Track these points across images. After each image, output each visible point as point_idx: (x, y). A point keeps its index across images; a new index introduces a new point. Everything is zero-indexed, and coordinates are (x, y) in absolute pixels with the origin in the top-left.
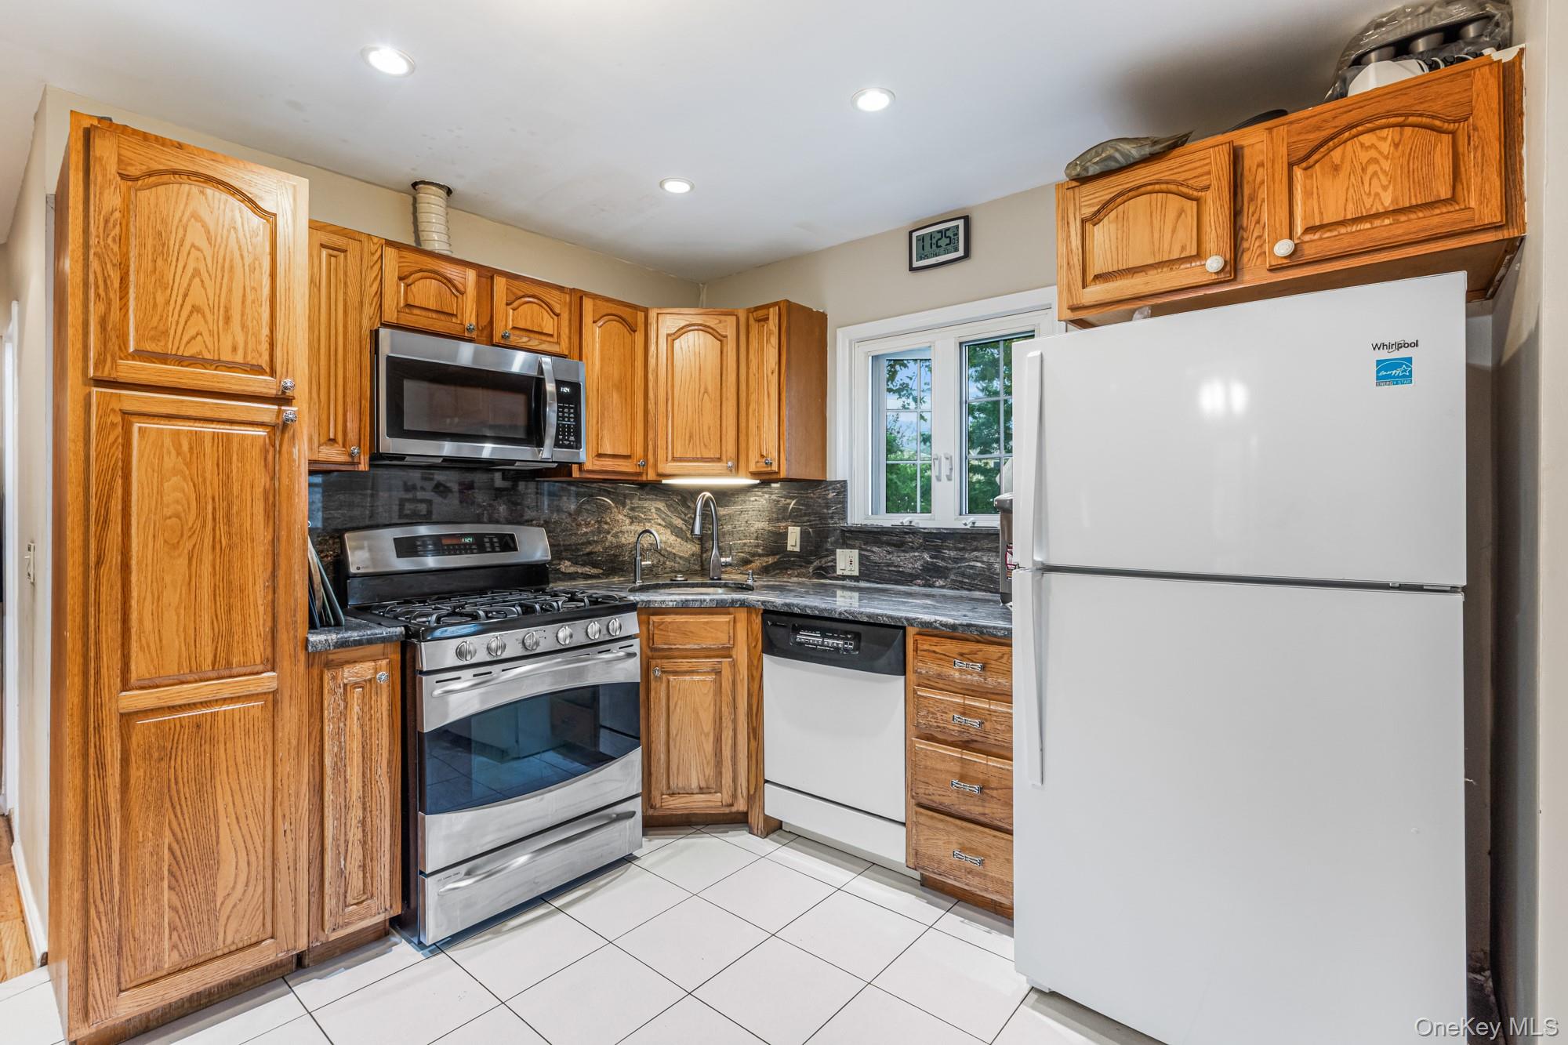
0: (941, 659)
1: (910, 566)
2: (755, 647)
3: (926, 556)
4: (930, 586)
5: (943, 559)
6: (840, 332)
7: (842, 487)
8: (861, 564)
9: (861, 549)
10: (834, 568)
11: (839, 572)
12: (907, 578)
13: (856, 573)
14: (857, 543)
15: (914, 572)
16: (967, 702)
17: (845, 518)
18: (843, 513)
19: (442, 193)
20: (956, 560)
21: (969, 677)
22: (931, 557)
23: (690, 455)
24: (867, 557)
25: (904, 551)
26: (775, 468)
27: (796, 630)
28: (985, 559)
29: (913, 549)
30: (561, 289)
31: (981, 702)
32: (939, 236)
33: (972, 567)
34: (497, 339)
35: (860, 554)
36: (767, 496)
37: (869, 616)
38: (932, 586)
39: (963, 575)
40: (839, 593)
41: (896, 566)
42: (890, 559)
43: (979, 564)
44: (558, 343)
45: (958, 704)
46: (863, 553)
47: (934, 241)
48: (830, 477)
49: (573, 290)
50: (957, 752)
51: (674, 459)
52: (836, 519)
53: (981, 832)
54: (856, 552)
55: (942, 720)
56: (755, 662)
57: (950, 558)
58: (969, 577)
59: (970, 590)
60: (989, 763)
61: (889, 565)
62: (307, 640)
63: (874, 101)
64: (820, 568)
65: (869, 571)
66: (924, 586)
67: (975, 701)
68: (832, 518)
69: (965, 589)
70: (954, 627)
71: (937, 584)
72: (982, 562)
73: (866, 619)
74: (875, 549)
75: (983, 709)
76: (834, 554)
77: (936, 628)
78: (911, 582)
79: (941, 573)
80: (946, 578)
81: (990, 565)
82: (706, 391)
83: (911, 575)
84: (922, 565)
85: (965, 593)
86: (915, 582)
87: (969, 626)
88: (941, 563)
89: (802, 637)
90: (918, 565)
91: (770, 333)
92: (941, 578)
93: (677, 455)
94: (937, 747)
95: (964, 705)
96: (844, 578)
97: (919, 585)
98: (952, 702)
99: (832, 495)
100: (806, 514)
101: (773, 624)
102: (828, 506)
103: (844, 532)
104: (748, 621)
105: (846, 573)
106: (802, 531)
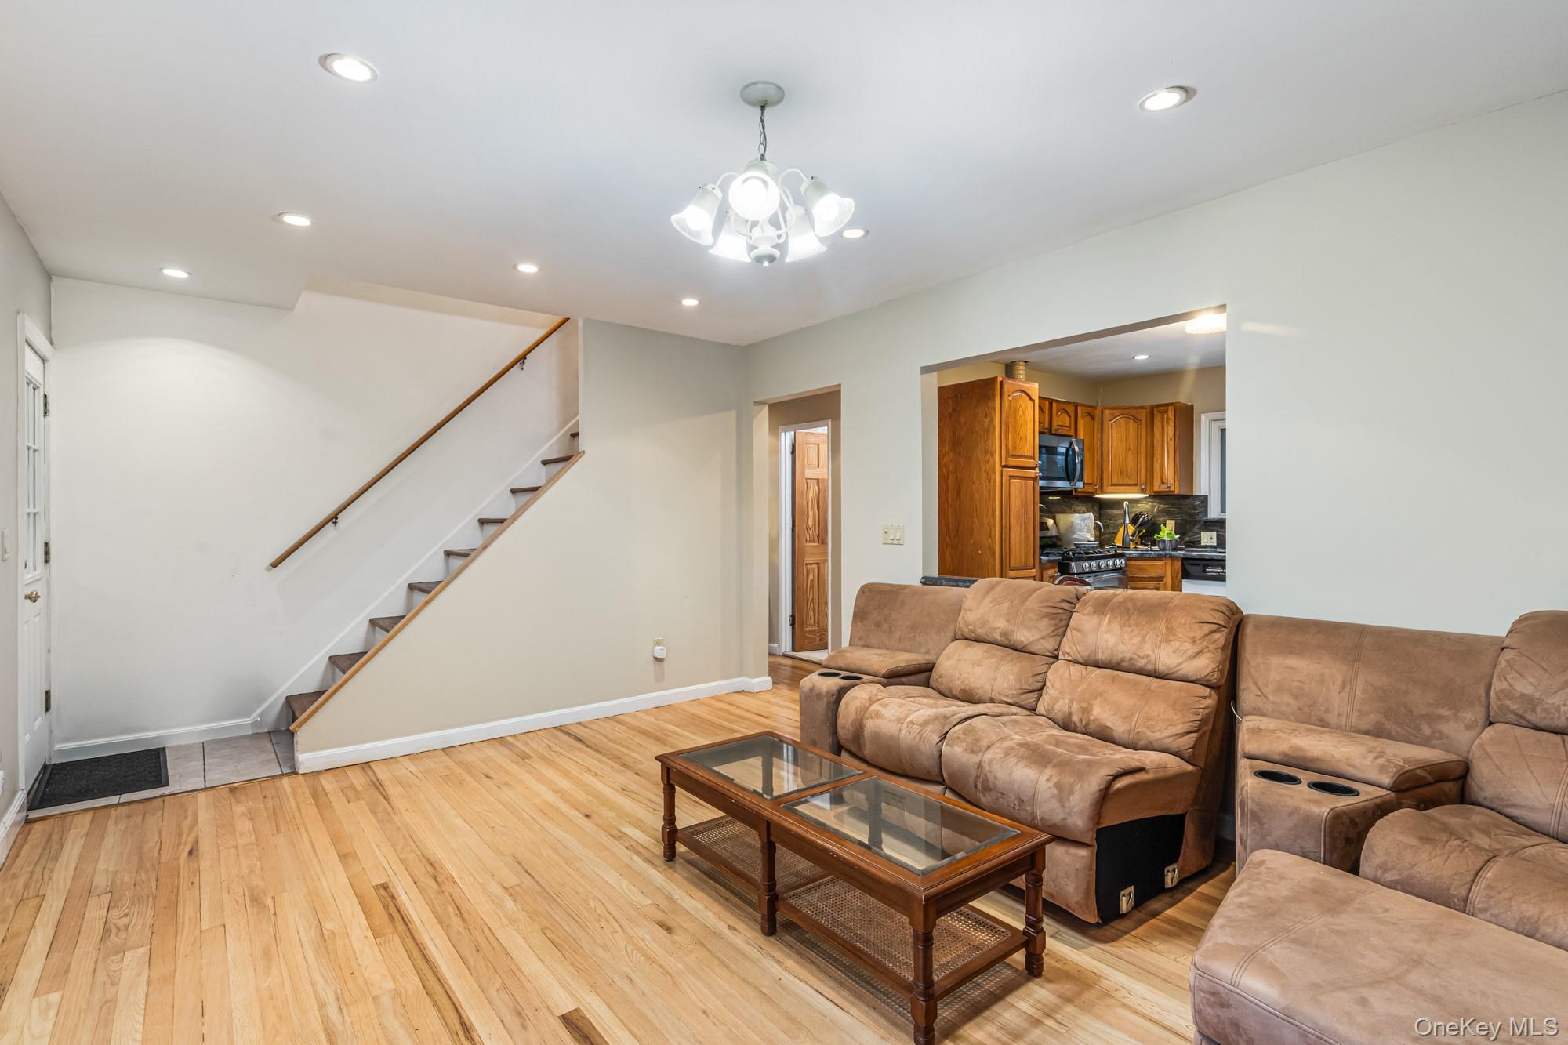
2: (1177, 577)
6: (1203, 417)
7: (1204, 499)
8: (1218, 539)
9: (1218, 531)
10: (1199, 542)
11: (1203, 544)
13: (1215, 544)
14: (1215, 528)
17: (1206, 515)
18: (1205, 512)
19: (1024, 363)
23: (1120, 483)
24: (1222, 535)
26: (1172, 489)
27: (1206, 566)
30: (1070, 403)
34: (1053, 432)
35: (1217, 534)
36: (1150, 504)
44: (1070, 430)
46: (1219, 533)
48: (1196, 493)
49: (1074, 403)
51: (1112, 485)
52: (1202, 516)
54: (1215, 532)
56: (1177, 584)
62: (1040, 559)
64: (1190, 542)
68: (1199, 515)
76: (1199, 534)
82: (1130, 449)
89: (1209, 569)
91: (1169, 419)
93: (1114, 482)
96: (1206, 547)
99: (1197, 503)
100: (1179, 513)
101: (1190, 564)
102: (1195, 508)
103: (1206, 522)
104: (1172, 565)
105: (1207, 544)
106: (1176, 523)
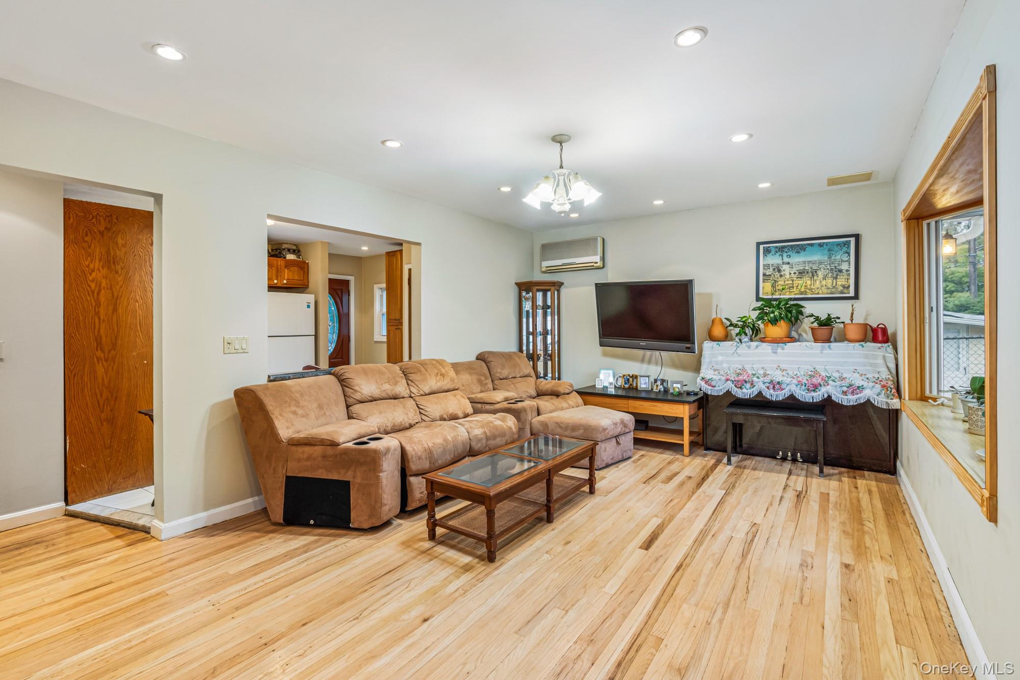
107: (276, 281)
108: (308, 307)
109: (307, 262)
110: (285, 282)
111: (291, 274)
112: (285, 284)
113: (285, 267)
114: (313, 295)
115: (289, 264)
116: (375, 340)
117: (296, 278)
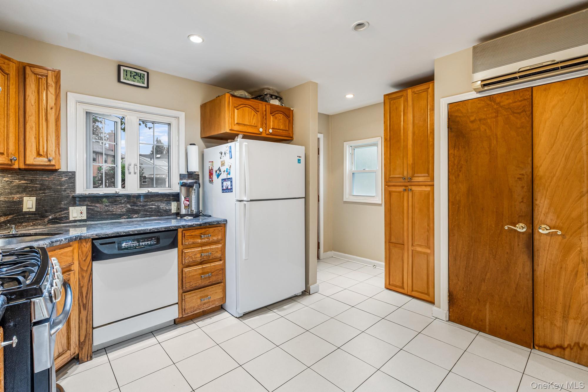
0: (194, 237)
1: (119, 211)
3: (129, 206)
4: (130, 218)
5: (137, 206)
6: (69, 94)
7: (72, 176)
8: (87, 213)
9: (87, 205)
10: (67, 217)
11: (71, 219)
12: (120, 216)
13: (85, 218)
14: (85, 203)
15: (122, 213)
16: (203, 249)
17: (74, 191)
18: (74, 188)
20: (143, 206)
21: (204, 240)
22: (131, 206)
24: (92, 210)
25: (116, 205)
28: (156, 204)
29: (121, 203)
31: (208, 247)
32: (135, 74)
33: (151, 208)
35: (87, 208)
37: (165, 228)
38: (132, 218)
39: (147, 211)
40: (71, 229)
41: (111, 212)
42: (107, 209)
43: (154, 207)
45: (200, 250)
46: (89, 207)
47: (132, 75)
48: (62, 169)
50: (201, 266)
52: (68, 192)
53: (208, 289)
54: (85, 207)
55: (195, 258)
57: (140, 205)
58: (149, 212)
59: (150, 217)
60: (211, 265)
61: (106, 212)
63: (196, 39)
64: (57, 218)
65: (92, 216)
66: (127, 218)
67: (206, 247)
68: (65, 191)
69: (148, 217)
70: (200, 225)
71: (134, 216)
72: (155, 206)
73: (164, 230)
74: (97, 205)
75: (208, 249)
76: (67, 209)
77: (194, 226)
78: (120, 217)
79: (136, 212)
80: (139, 214)
81: (158, 206)
83: (120, 214)
84: (126, 210)
85: (147, 218)
86: (122, 217)
87: (206, 223)
88: (136, 208)
90: (124, 210)
92: (136, 214)
94: (194, 268)
95: (202, 250)
96: (75, 221)
97: (125, 218)
98: (198, 250)
99: (64, 179)
100: (40, 190)
101: (101, 244)
102: (61, 185)
103: (74, 198)
104: (80, 248)
105: (76, 219)
106: (37, 199)
107: (261, 130)
108: (299, 161)
109: (292, 109)
110: (271, 131)
111: (276, 121)
112: (271, 134)
113: (271, 114)
114: (304, 147)
115: (275, 110)
116: (345, 200)
117: (282, 127)
